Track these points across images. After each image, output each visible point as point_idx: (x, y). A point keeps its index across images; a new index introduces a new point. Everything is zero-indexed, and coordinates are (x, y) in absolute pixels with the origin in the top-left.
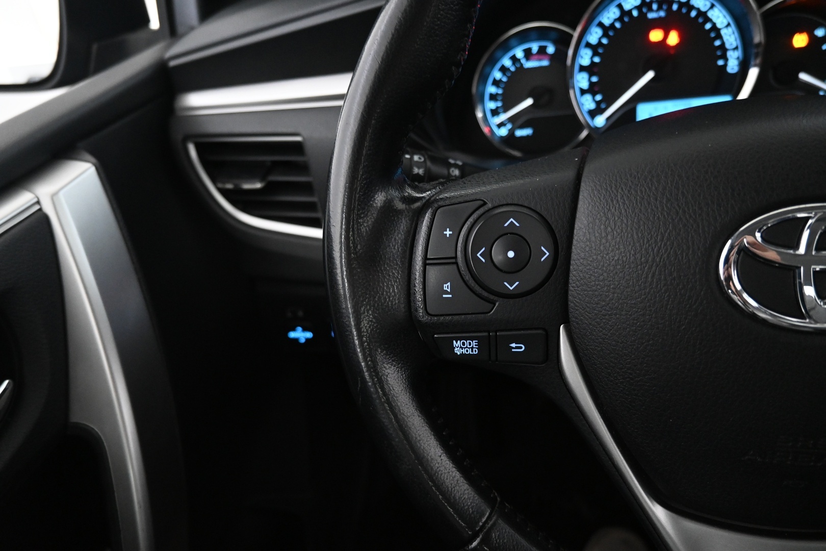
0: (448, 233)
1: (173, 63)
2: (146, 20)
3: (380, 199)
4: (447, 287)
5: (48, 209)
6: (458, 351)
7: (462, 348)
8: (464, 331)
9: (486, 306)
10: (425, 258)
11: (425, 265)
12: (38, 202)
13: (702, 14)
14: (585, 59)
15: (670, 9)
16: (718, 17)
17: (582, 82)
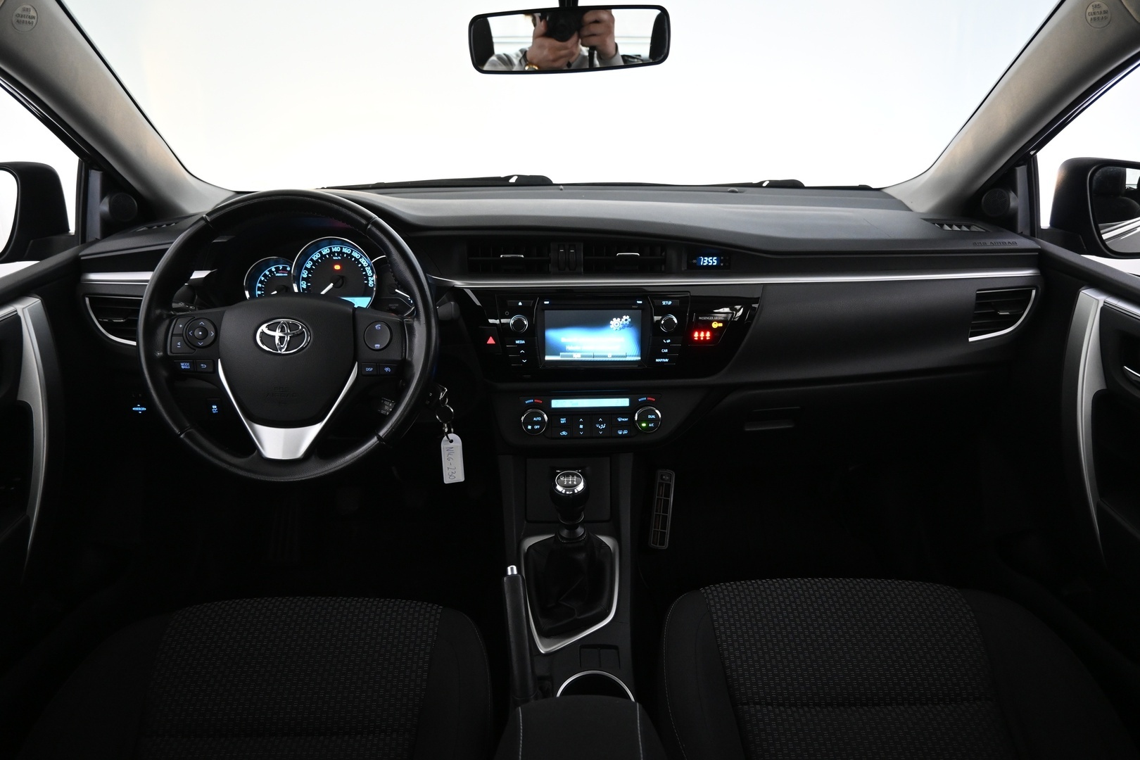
0: (181, 326)
1: (82, 258)
2: (68, 229)
3: (158, 312)
4: (179, 344)
5: (20, 314)
6: (183, 367)
7: (184, 366)
8: (185, 359)
9: (193, 351)
10: (172, 334)
11: (172, 336)
12: (16, 311)
13: (357, 260)
14: (305, 274)
15: (342, 256)
16: (364, 262)
17: (304, 285)
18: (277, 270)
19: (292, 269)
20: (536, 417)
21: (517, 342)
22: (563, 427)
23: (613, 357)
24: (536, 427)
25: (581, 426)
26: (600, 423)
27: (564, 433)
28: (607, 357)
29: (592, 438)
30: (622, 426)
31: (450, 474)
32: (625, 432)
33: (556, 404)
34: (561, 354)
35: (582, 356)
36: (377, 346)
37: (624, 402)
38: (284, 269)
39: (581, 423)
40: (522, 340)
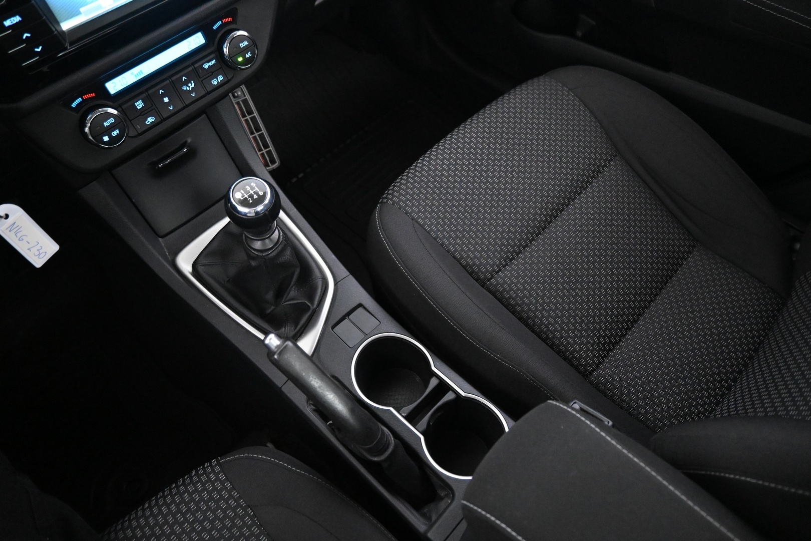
20: (106, 120)
21: (7, 23)
22: (144, 113)
24: (115, 133)
25: (166, 100)
26: (186, 83)
27: (150, 120)
29: (187, 106)
30: (213, 73)
31: (37, 253)
32: (220, 78)
33: (114, 86)
34: (82, 10)
37: (197, 40)
39: (164, 95)
40: (14, 15)
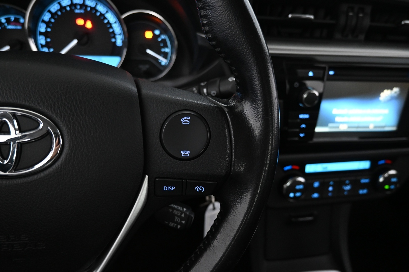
13: (102, 15)
14: (42, 28)
15: (86, 10)
16: (111, 17)
17: (42, 40)
18: (8, 21)
19: (26, 21)
21: (301, 116)
23: (375, 127)
28: (368, 127)
29: (338, 198)
33: (310, 168)
35: (349, 127)
36: (186, 153)
37: (364, 165)
38: (17, 21)
40: (306, 114)
